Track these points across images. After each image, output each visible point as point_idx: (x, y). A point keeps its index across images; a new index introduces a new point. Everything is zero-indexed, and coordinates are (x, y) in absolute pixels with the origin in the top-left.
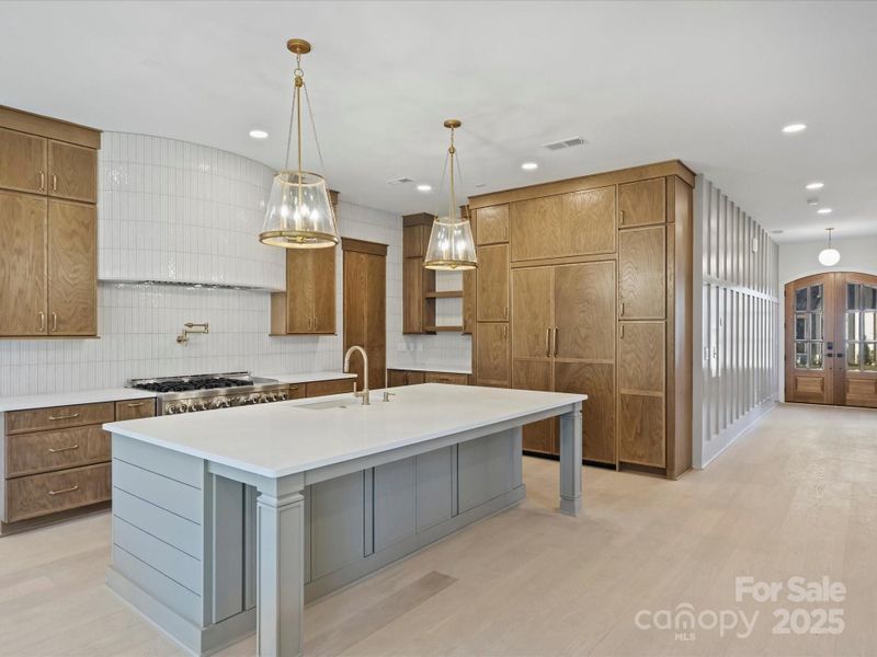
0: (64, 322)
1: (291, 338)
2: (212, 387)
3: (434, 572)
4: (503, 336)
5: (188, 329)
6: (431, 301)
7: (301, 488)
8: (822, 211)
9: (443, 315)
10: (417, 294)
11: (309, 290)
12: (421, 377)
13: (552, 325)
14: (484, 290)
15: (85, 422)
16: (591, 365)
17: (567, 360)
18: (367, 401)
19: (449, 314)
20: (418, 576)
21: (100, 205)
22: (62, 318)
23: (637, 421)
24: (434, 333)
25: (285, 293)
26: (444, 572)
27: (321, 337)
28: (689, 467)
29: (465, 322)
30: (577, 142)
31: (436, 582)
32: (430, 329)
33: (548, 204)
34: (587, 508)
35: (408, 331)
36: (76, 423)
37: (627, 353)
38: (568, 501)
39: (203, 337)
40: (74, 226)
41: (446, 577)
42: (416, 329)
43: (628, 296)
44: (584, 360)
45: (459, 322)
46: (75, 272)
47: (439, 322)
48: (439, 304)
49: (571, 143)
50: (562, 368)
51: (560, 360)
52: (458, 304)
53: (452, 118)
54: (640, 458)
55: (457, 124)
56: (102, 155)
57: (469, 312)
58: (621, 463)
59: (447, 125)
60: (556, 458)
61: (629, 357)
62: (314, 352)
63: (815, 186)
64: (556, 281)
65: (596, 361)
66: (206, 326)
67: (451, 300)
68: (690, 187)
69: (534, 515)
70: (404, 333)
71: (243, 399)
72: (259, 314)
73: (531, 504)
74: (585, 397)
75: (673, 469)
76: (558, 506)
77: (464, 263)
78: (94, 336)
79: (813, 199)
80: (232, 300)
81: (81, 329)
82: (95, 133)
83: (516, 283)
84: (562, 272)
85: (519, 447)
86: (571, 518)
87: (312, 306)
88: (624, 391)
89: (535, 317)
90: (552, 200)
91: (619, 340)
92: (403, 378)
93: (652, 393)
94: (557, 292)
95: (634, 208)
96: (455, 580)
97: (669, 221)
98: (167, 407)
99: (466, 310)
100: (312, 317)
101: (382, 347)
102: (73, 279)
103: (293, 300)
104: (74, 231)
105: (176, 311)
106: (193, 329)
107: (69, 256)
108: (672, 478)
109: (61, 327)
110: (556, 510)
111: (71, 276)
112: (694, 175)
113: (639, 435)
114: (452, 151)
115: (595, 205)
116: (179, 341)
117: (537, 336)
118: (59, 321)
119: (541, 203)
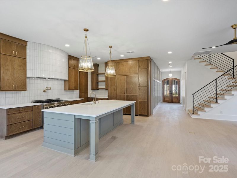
0: (19, 87)
1: (69, 90)
2: (54, 102)
3: (113, 136)
4: (115, 90)
5: (47, 89)
6: (98, 83)
7: (98, 119)
8: (170, 67)
9: (100, 86)
10: (95, 81)
11: (73, 80)
12: (97, 99)
13: (125, 87)
14: (111, 80)
15: (26, 111)
16: (133, 95)
17: (128, 95)
18: (95, 103)
19: (102, 86)
20: (110, 137)
21: (27, 59)
22: (18, 86)
23: (142, 106)
24: (98, 89)
25: (68, 81)
26: (115, 136)
27: (75, 91)
28: (151, 115)
29: (106, 87)
30: (133, 52)
31: (114, 138)
32: (98, 88)
33: (124, 63)
34: (136, 123)
35: (93, 89)
36: (24, 111)
37: (140, 93)
38: (133, 121)
39: (49, 91)
40: (21, 64)
41: (115, 137)
42: (94, 89)
43: (140, 82)
44: (132, 95)
45: (104, 87)
46: (21, 75)
47: (99, 87)
48: (99, 83)
49: (131, 52)
50: (127, 96)
51: (127, 95)
52: (104, 83)
53: (110, 46)
54: (143, 113)
55: (111, 47)
56: (28, 47)
57: (107, 85)
58: (139, 114)
59: (109, 47)
60: (130, 115)
61: (141, 94)
62: (73, 94)
63: (170, 62)
64: (126, 79)
65: (134, 95)
66: (50, 88)
67: (102, 82)
68: (151, 61)
69: (126, 125)
70: (92, 90)
71: (61, 104)
72: (62, 85)
73: (125, 123)
74: (135, 101)
75: (149, 115)
76: (131, 123)
77: (113, 75)
78: (26, 90)
79: (169, 65)
80: (56, 82)
81: (23, 89)
82: (26, 42)
83: (118, 79)
84: (127, 77)
85: (122, 113)
86: (133, 125)
87: (74, 83)
88: (140, 101)
89: (122, 86)
90: (125, 62)
91: (139, 90)
92: (92, 99)
93: (145, 101)
94: (126, 81)
95: (141, 65)
96: (117, 137)
97: (148, 68)
98: (45, 107)
99: (106, 85)
100: (74, 86)
101: (87, 93)
102: (21, 77)
103: (70, 82)
104: (21, 65)
105: (43, 85)
106: (48, 89)
107: (20, 71)
108: (149, 117)
109: (18, 88)
110: (130, 124)
111: (21, 76)
112: (151, 59)
113: (142, 109)
114: (110, 52)
115: (134, 64)
116: (44, 92)
117: (122, 90)
118: (17, 87)
119: (123, 63)
